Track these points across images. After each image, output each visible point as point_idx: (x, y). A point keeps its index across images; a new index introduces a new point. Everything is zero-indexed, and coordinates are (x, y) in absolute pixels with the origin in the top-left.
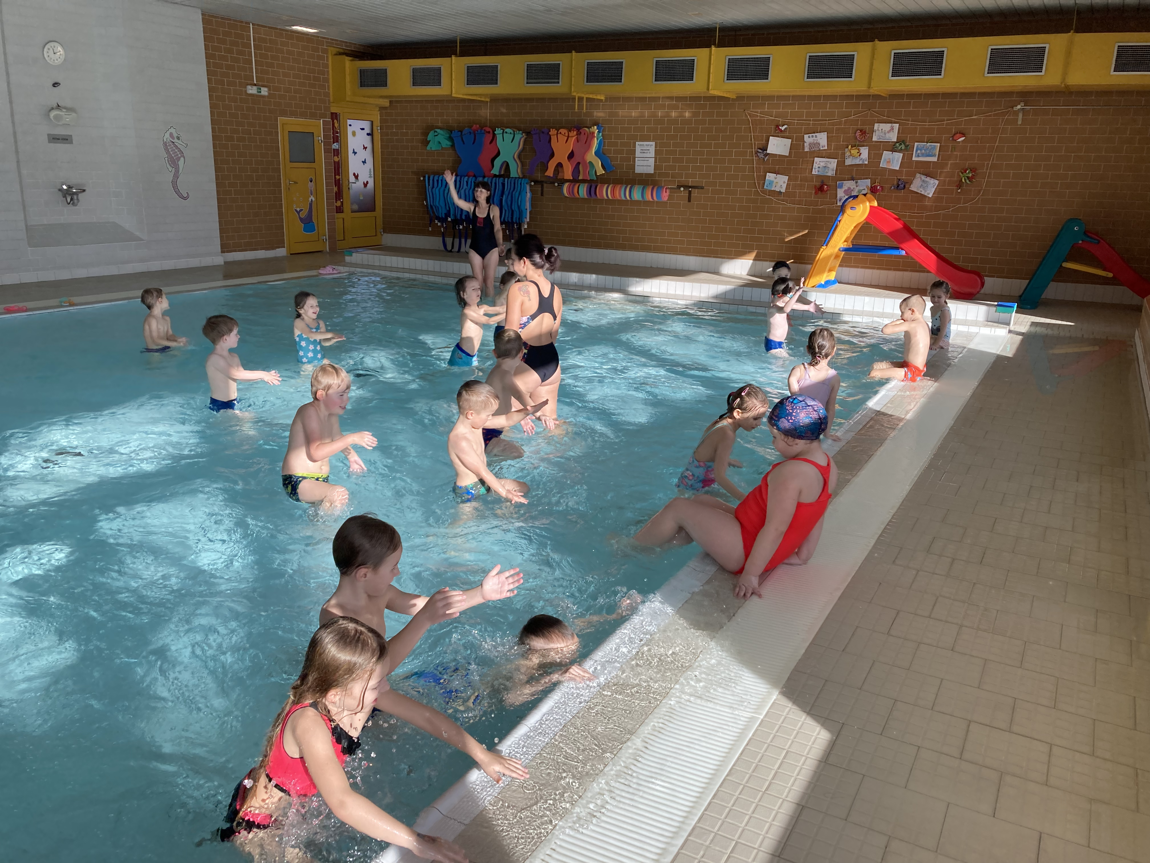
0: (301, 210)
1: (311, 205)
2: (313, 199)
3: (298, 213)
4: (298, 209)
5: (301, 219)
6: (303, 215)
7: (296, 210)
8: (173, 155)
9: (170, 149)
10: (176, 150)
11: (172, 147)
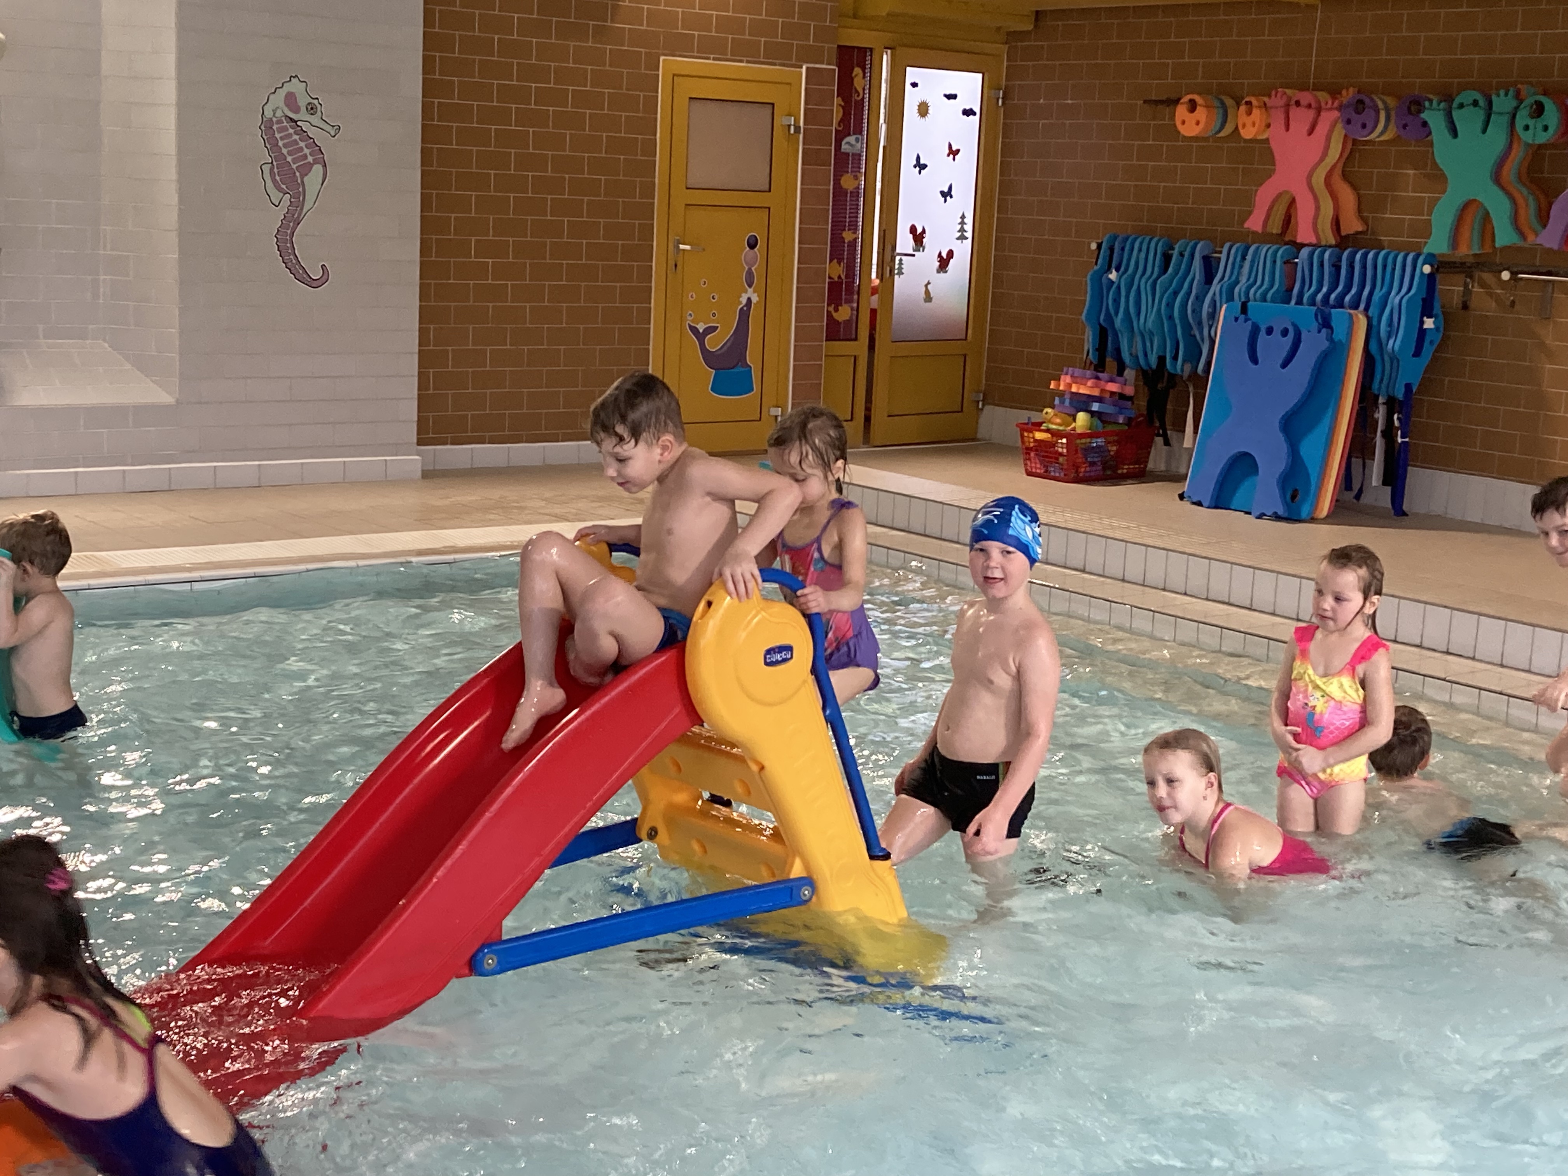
0: (711, 330)
1: (745, 314)
2: (755, 299)
5: (709, 358)
6: (714, 343)
8: (289, 159)
9: (281, 138)
10: (302, 144)
11: (290, 135)
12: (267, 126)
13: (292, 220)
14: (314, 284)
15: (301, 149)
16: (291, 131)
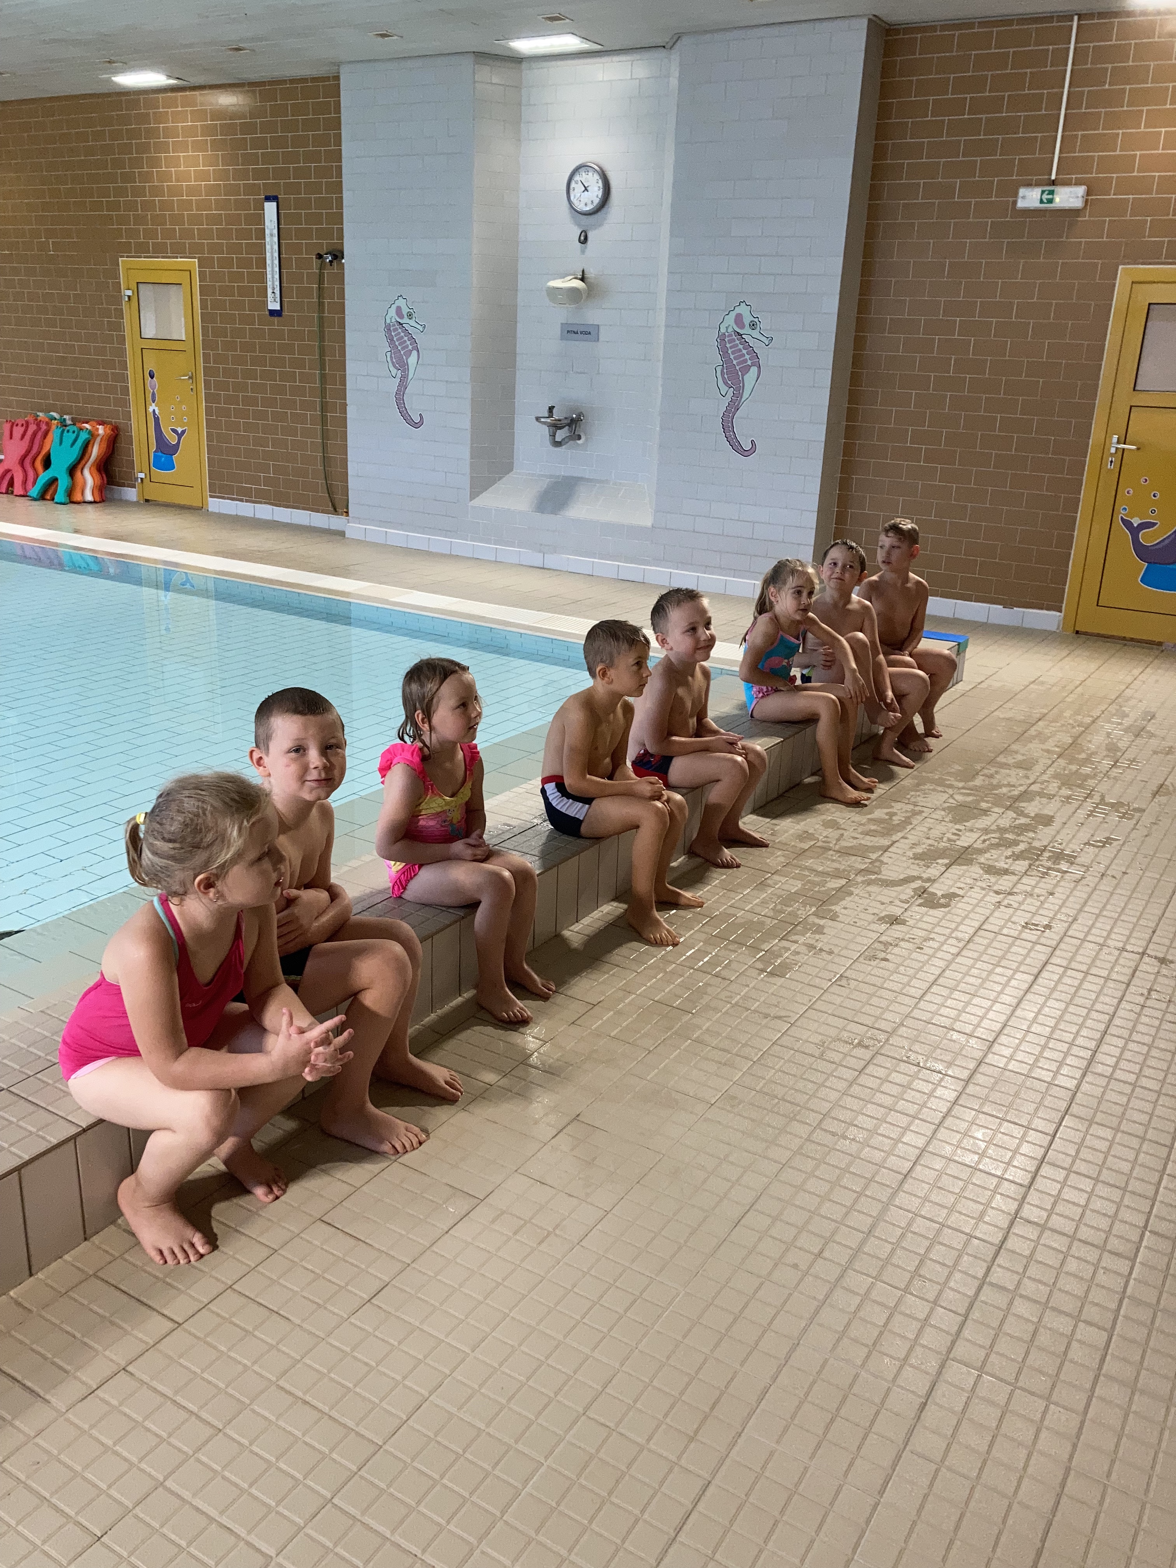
0: (1148, 525)
3: (1135, 531)
4: (1136, 522)
5: (1141, 551)
6: (1149, 538)
7: (1127, 524)
8: (735, 362)
9: (731, 348)
10: (744, 352)
11: (737, 345)
12: (722, 338)
13: (733, 407)
14: (745, 453)
15: (743, 355)
16: (738, 342)
